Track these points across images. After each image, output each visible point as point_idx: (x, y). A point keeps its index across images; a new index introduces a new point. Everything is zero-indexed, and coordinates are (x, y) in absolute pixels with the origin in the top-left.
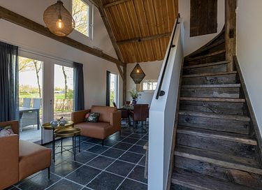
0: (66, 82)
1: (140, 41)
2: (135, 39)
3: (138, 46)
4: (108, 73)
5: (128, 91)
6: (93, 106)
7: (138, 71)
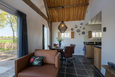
0: (14, 34)
1: (63, 7)
3: (60, 11)
4: (44, 26)
6: (36, 50)
7: (63, 26)
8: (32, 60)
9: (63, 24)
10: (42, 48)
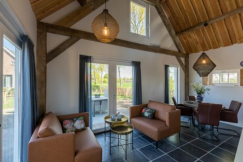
1: (206, 25)
2: (199, 24)
5: (191, 84)
6: (150, 101)
7: (204, 62)
8: (144, 110)
9: (204, 59)
10: (163, 101)
